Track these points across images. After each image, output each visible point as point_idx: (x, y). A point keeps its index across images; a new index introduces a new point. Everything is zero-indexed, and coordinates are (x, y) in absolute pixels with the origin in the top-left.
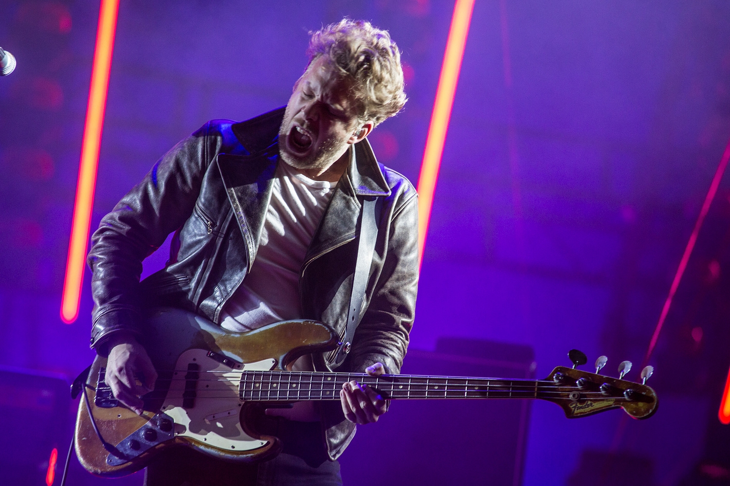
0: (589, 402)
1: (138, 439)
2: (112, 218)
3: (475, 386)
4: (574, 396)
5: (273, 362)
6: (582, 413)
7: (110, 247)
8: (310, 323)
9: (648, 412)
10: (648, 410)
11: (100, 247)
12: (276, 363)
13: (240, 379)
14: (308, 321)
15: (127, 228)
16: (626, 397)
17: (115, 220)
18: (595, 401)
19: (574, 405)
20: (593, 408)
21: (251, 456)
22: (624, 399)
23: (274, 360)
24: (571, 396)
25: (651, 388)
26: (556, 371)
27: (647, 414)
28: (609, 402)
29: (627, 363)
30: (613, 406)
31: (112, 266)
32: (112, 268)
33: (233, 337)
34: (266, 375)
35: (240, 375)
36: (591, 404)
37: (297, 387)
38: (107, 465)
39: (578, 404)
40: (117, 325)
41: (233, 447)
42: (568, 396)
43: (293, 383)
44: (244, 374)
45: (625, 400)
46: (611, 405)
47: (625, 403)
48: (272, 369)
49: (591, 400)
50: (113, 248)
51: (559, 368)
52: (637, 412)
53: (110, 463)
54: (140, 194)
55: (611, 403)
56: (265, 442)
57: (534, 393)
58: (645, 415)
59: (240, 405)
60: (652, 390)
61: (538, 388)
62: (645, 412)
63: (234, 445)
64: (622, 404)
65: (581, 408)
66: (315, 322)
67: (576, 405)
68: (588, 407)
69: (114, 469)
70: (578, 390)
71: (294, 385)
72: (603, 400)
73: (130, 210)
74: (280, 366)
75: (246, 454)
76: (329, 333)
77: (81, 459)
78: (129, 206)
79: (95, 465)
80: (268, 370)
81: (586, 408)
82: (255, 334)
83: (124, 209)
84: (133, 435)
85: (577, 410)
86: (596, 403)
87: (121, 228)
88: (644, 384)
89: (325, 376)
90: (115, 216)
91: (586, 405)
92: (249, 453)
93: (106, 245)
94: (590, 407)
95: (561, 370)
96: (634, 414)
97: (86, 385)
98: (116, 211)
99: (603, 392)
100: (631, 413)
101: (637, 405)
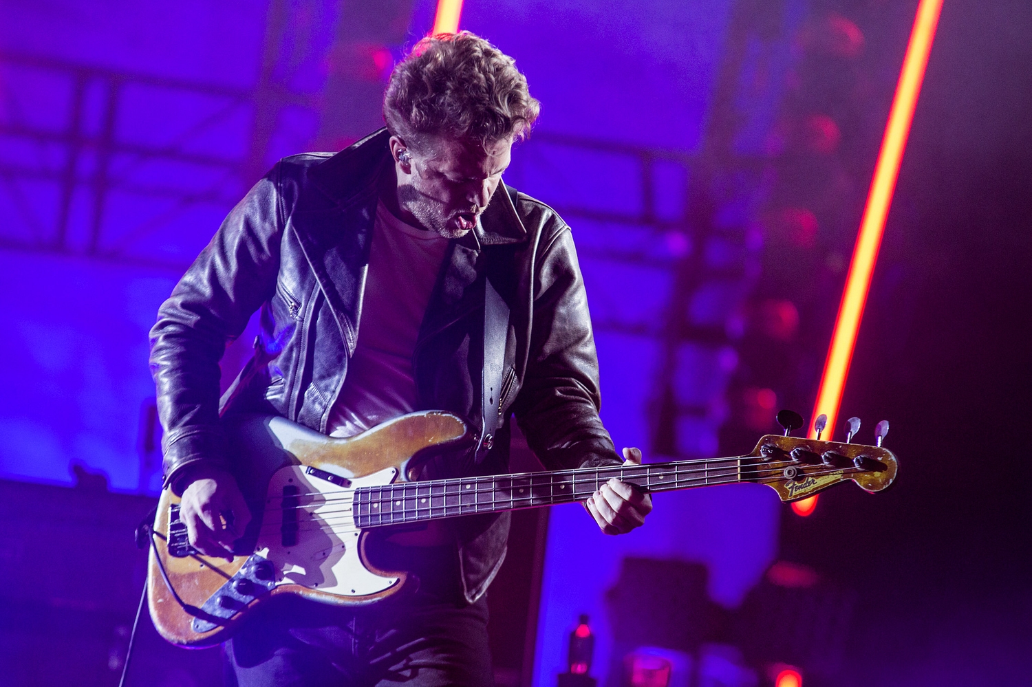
0: (810, 479)
1: (229, 594)
2: (173, 306)
3: (660, 475)
4: (789, 472)
5: (393, 472)
6: (802, 494)
7: (173, 348)
8: (435, 414)
9: (888, 483)
10: (888, 481)
11: (161, 349)
12: (397, 473)
13: (352, 500)
14: (433, 413)
15: (194, 318)
16: (857, 466)
17: (177, 309)
18: (818, 476)
19: (791, 485)
20: (815, 486)
21: (379, 601)
22: (856, 469)
23: (395, 470)
24: (786, 473)
25: (887, 451)
26: (763, 443)
27: (887, 486)
28: (837, 476)
29: (854, 420)
30: (842, 480)
31: (179, 374)
32: (178, 377)
33: (338, 445)
34: (385, 490)
35: (352, 495)
36: (813, 481)
37: (427, 502)
38: (193, 632)
39: (796, 483)
40: (191, 455)
41: (353, 591)
42: (782, 473)
43: (421, 498)
44: (356, 493)
45: (857, 471)
46: (839, 479)
47: (856, 474)
48: (393, 482)
49: (812, 476)
50: (178, 350)
51: (766, 438)
52: (874, 484)
53: (197, 630)
54: (207, 271)
55: (839, 476)
56: (394, 580)
57: (737, 475)
58: (884, 488)
59: (356, 534)
60: (891, 454)
61: (741, 467)
62: (884, 484)
63: (354, 589)
64: (852, 475)
65: (801, 487)
66: (442, 413)
67: (794, 485)
68: (809, 486)
69: (203, 636)
70: (793, 464)
71: (424, 501)
72: (827, 474)
73: (195, 295)
74: (402, 476)
75: (371, 598)
76: (462, 425)
77: (160, 628)
78: (193, 289)
79: (179, 634)
80: (388, 484)
81: (806, 487)
82: (366, 438)
83: (188, 293)
84: (223, 589)
85: (796, 491)
86: (819, 479)
87: (187, 319)
88: (879, 445)
89: (462, 484)
90: (176, 304)
91: (807, 482)
92: (375, 597)
93: (168, 345)
94: (812, 485)
95: (769, 440)
96: (870, 488)
97: (153, 532)
98: (177, 295)
99: (826, 463)
100: (866, 486)
101: (873, 475)
